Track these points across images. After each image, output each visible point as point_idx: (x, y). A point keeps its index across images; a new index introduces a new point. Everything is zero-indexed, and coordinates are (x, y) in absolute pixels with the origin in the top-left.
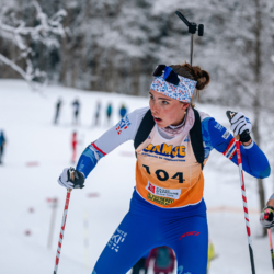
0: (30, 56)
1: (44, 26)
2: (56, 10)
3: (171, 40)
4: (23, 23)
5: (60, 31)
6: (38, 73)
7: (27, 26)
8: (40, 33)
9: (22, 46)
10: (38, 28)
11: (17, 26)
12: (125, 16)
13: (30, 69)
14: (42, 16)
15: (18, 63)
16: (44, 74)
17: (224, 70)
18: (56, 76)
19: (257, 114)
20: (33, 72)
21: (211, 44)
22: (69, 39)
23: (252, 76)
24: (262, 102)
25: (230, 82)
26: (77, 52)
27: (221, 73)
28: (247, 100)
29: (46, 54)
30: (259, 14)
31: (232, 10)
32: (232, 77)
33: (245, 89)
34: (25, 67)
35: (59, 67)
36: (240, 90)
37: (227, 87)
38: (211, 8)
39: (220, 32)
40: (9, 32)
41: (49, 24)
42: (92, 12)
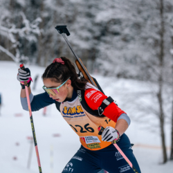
0: (18, 47)
1: (27, 28)
2: (35, 18)
3: (108, 38)
4: (14, 26)
5: (38, 31)
6: (23, 58)
7: (17, 28)
8: (25, 32)
9: (13, 40)
10: (24, 29)
11: (11, 28)
12: (78, 23)
13: (18, 55)
14: (26, 22)
15: (11, 51)
16: (27, 58)
17: (140, 58)
18: (34, 60)
19: (161, 86)
20: (20, 57)
21: (132, 41)
22: (43, 36)
23: (158, 62)
24: (164, 78)
25: (144, 65)
26: (48, 45)
27: (138, 60)
28: (155, 77)
29: (28, 45)
30: (163, 23)
31: (146, 20)
32: (145, 62)
33: (154, 70)
34: (15, 54)
35: (36, 54)
36: (150, 71)
37: (142, 69)
38: (133, 18)
39: (138, 34)
40: (5, 31)
41: (31, 27)
42: (58, 19)
